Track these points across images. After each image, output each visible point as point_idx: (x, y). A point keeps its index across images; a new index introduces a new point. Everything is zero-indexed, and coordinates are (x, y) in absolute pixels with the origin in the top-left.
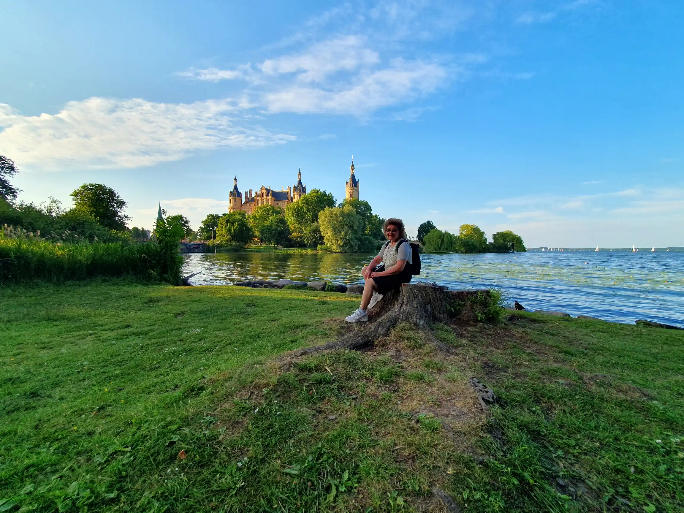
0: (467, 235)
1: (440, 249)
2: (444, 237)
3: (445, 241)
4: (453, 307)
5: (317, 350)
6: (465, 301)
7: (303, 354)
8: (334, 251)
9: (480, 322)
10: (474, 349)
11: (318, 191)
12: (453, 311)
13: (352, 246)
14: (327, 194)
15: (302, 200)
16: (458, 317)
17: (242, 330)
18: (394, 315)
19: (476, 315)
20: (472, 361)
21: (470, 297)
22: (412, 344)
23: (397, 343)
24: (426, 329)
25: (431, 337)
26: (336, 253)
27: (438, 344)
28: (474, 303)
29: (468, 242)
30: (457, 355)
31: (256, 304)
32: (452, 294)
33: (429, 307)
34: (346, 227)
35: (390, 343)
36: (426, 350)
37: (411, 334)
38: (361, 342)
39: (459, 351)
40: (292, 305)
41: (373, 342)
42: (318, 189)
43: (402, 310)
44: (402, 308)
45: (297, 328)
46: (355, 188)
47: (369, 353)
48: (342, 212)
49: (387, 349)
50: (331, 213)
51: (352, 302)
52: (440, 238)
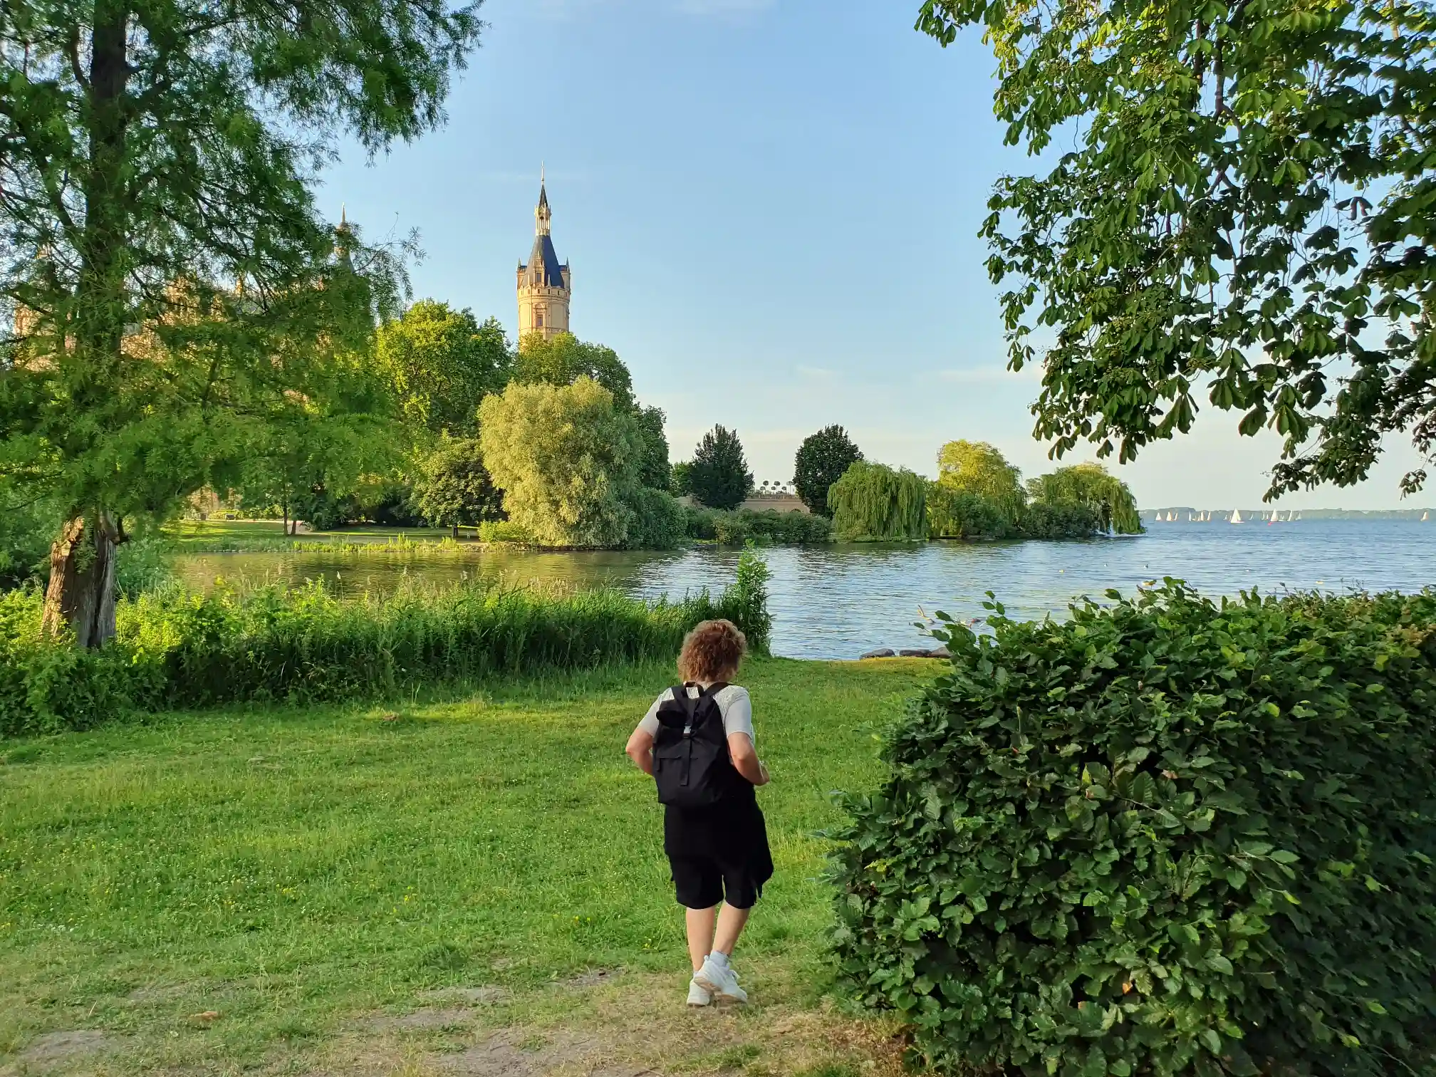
0: (968, 479)
2: (898, 489)
3: (904, 501)
8: (544, 543)
13: (607, 523)
14: (480, 322)
26: (550, 550)
29: (970, 503)
46: (555, 291)
52: (886, 491)
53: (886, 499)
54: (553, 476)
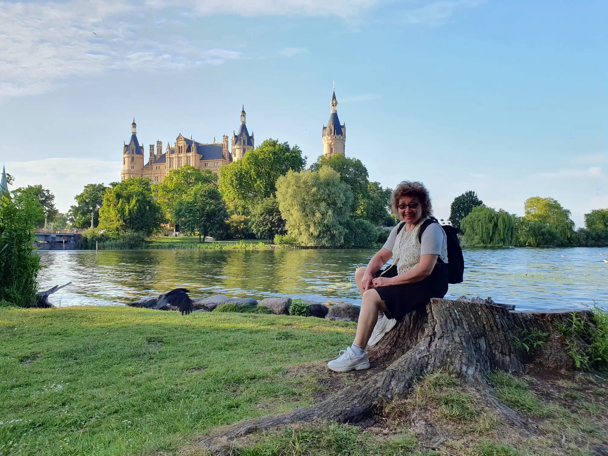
0: (540, 216)
1: (491, 240)
2: (497, 220)
3: (501, 226)
4: (527, 342)
5: (278, 423)
6: (549, 331)
7: (250, 431)
8: (303, 245)
9: (579, 370)
10: (575, 422)
11: (274, 144)
12: (528, 349)
13: (334, 235)
14: (291, 147)
15: (248, 159)
16: (538, 360)
17: (139, 385)
18: (418, 357)
19: (571, 357)
20: (573, 445)
21: (556, 322)
22: (456, 411)
23: (426, 410)
24: (479, 384)
25: (491, 399)
26: (307, 248)
27: (505, 411)
28: (566, 334)
29: (540, 228)
30: (543, 433)
31: (164, 340)
32: (524, 318)
33: (482, 343)
34: (323, 205)
35: (414, 409)
36: (482, 423)
37: (453, 393)
38: (360, 408)
39: (546, 425)
40: (231, 340)
41: (382, 408)
42: (274, 139)
43: (432, 349)
44: (433, 344)
45: (239, 381)
46: (338, 137)
47: (375, 429)
48: (317, 178)
49: (410, 422)
50: (298, 179)
51: (337, 333)
52: (491, 221)
53: (491, 225)
54: (308, 213)
